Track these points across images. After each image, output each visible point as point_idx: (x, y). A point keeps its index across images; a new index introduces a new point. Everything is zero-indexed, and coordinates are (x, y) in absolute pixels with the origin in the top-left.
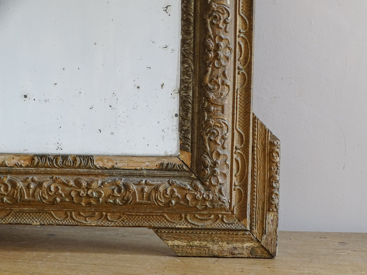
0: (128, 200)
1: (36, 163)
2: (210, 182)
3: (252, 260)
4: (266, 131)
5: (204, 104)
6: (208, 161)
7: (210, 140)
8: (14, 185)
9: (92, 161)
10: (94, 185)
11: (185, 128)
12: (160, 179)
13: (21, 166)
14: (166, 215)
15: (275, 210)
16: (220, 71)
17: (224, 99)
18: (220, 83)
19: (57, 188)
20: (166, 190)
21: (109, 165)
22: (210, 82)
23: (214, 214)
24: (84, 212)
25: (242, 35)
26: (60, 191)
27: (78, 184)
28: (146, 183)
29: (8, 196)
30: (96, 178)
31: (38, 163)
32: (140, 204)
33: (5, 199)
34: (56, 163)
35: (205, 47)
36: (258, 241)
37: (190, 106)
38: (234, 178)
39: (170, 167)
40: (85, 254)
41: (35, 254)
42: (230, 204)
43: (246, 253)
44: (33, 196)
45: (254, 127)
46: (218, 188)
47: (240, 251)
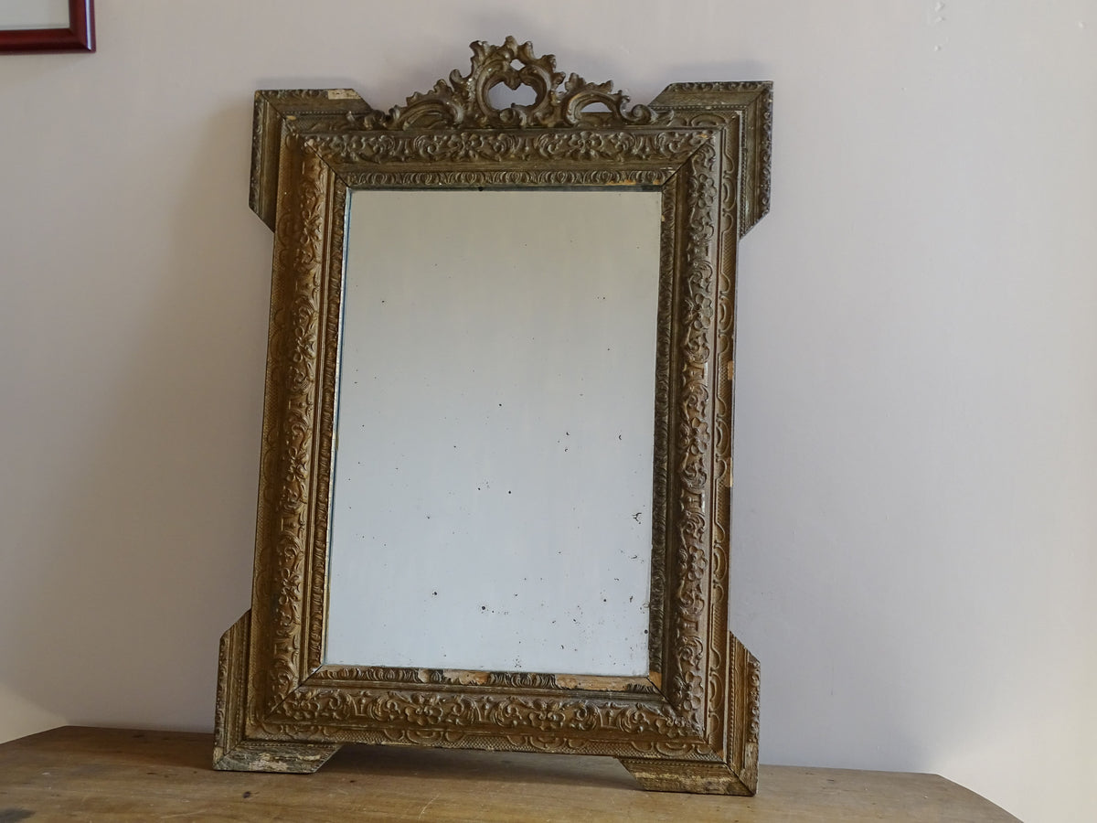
0: (592, 725)
1: (492, 680)
2: (683, 707)
3: (729, 797)
4: (743, 652)
5: (676, 620)
6: (681, 684)
7: (682, 660)
8: (468, 705)
9: (553, 680)
10: (555, 707)
11: (656, 646)
12: (628, 702)
13: (476, 684)
14: (633, 743)
15: (755, 740)
16: (694, 584)
17: (699, 615)
18: (694, 597)
19: (514, 710)
20: (634, 715)
21: (572, 685)
22: (683, 596)
23: (687, 744)
24: (543, 737)
25: (718, 546)
26: (517, 713)
27: (537, 705)
28: (612, 707)
29: (460, 717)
30: (557, 700)
31: (495, 681)
32: (605, 729)
33: (457, 720)
34: (514, 681)
35: (678, 558)
36: (736, 776)
37: (661, 621)
38: (709, 703)
39: (638, 688)
40: (543, 785)
41: (488, 783)
42: (705, 732)
43: (722, 789)
44: (488, 717)
45: (731, 646)
46: (691, 714)
47: (716, 787)
